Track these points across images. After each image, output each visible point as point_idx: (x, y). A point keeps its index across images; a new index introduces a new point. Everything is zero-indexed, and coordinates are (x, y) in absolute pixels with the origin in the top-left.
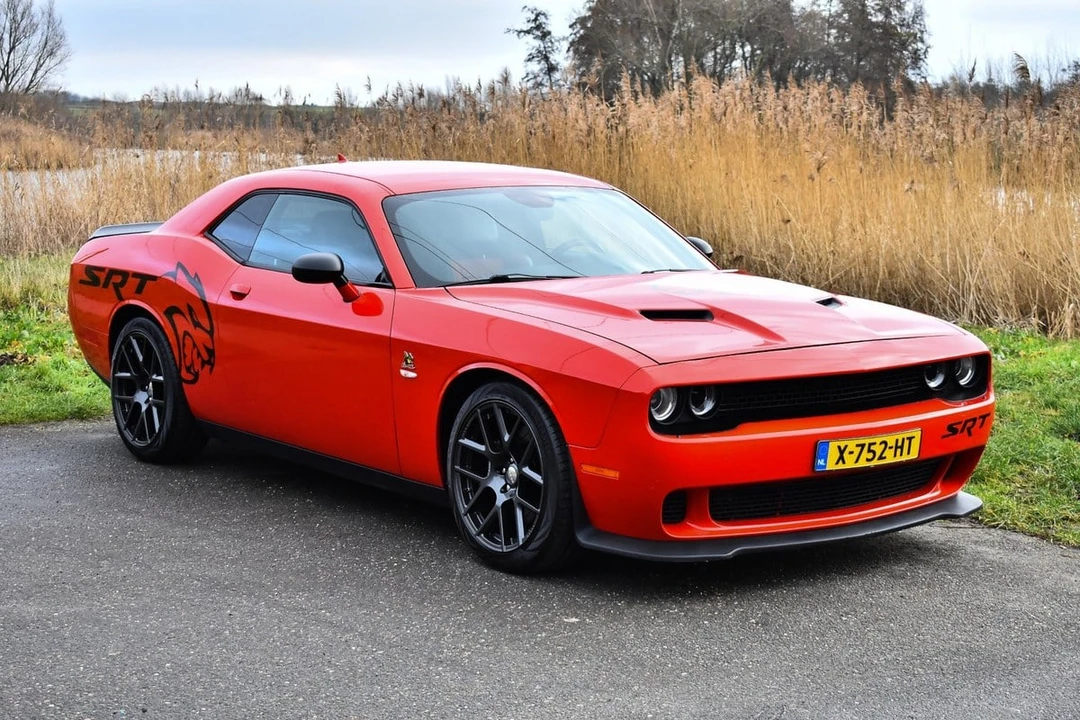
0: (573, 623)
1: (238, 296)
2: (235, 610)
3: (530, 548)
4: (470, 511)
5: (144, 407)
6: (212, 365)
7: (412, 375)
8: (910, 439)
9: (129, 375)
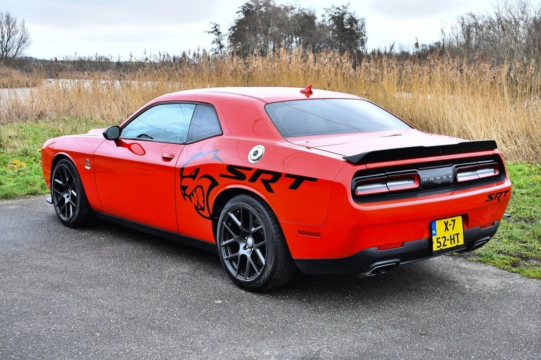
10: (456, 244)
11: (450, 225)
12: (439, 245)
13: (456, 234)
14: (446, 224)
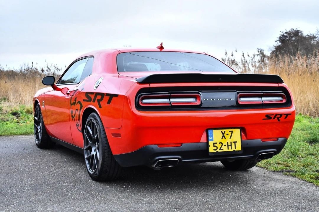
10: (233, 149)
11: (227, 134)
12: (215, 148)
13: (233, 142)
14: (223, 134)
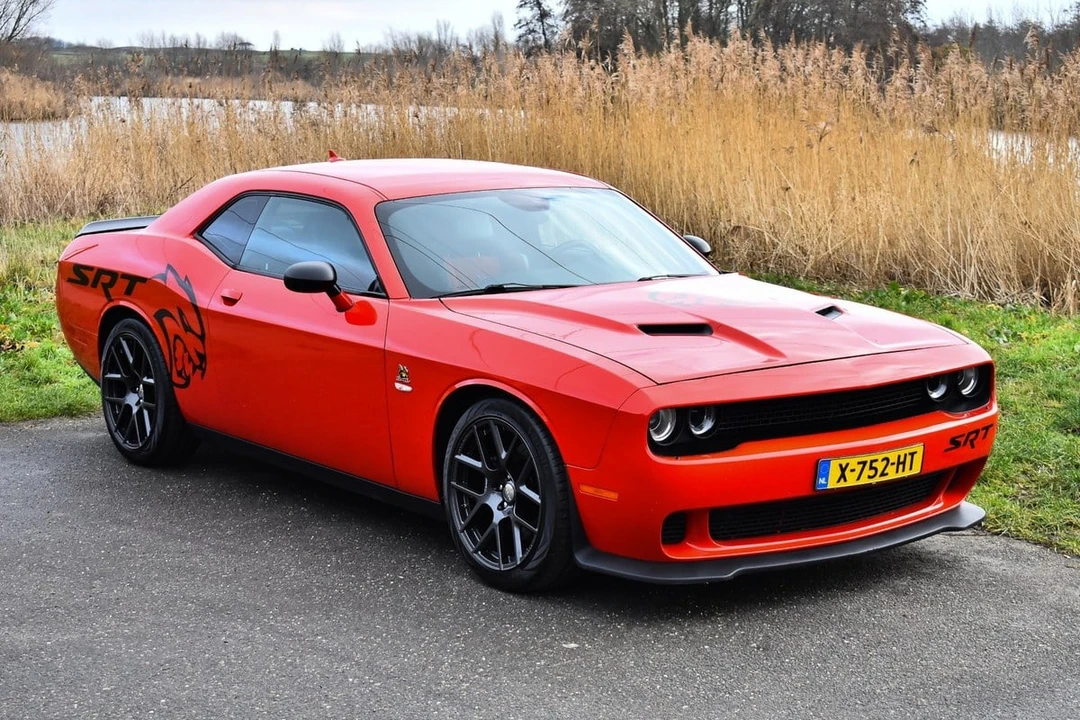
0: (572, 649)
1: (230, 301)
2: (230, 636)
3: (527, 568)
4: (467, 528)
5: (135, 410)
6: (204, 370)
7: (407, 388)
8: (912, 454)
9: (119, 376)
